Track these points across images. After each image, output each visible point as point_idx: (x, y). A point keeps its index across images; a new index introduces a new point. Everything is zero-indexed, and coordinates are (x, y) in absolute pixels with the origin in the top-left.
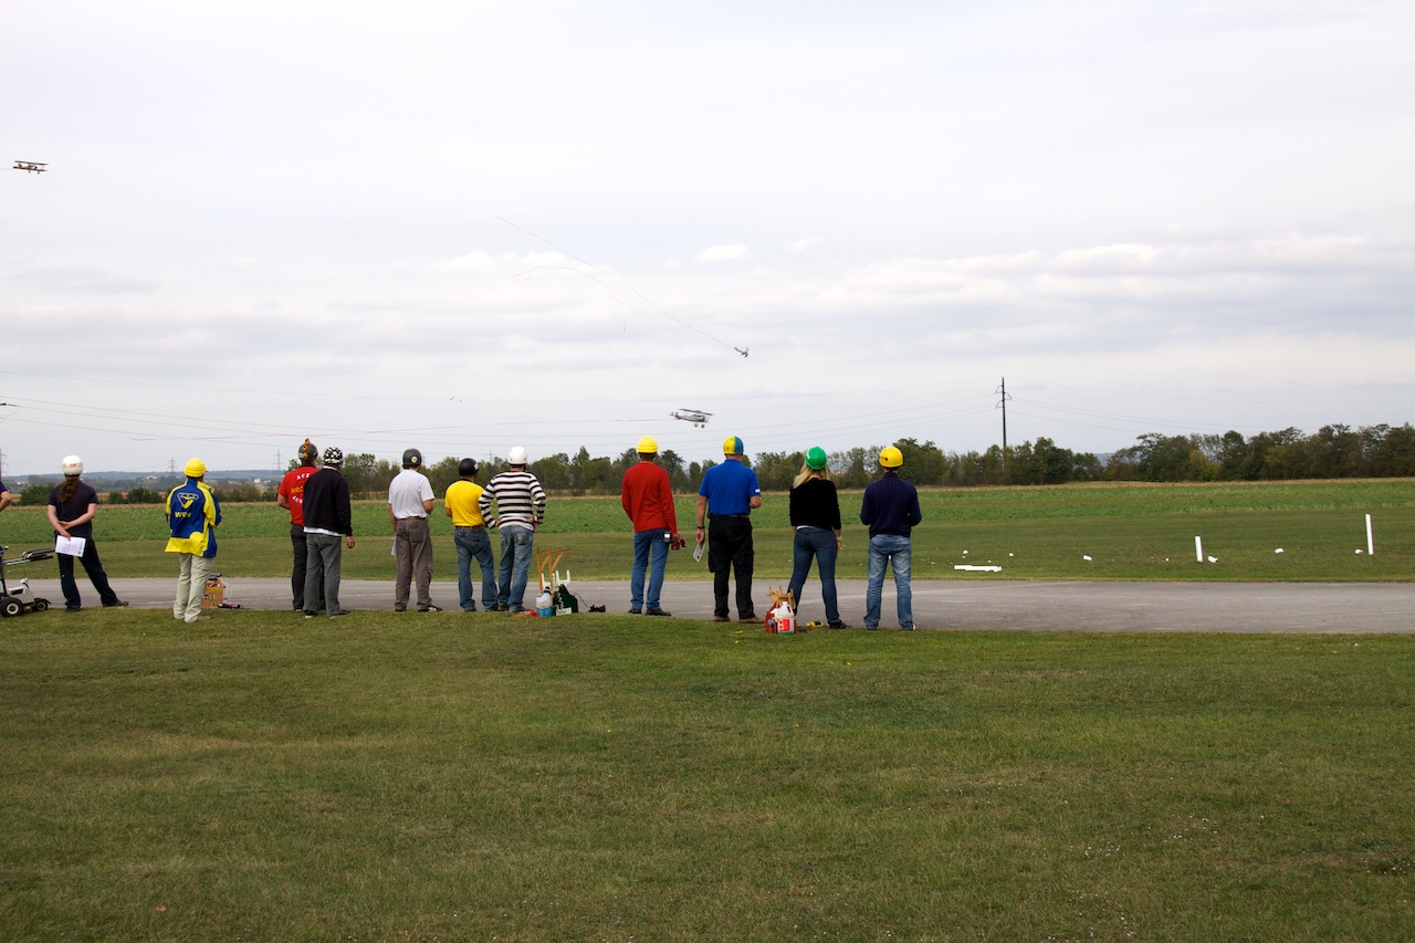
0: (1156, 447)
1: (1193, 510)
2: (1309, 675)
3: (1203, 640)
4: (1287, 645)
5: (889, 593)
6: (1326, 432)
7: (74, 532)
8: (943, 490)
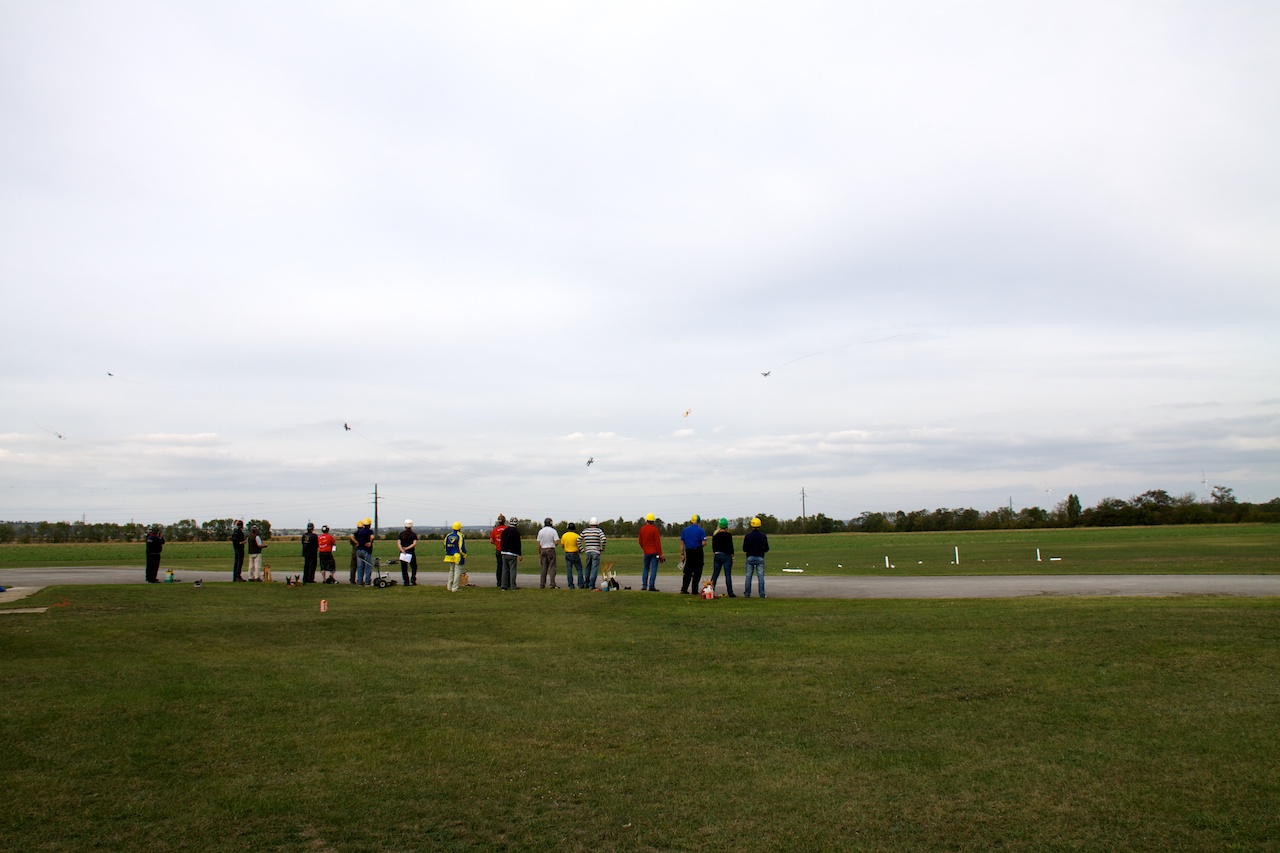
1: (884, 545)
2: (933, 616)
3: (889, 602)
4: (924, 603)
5: (755, 582)
6: (939, 511)
7: (407, 552)
8: (778, 536)
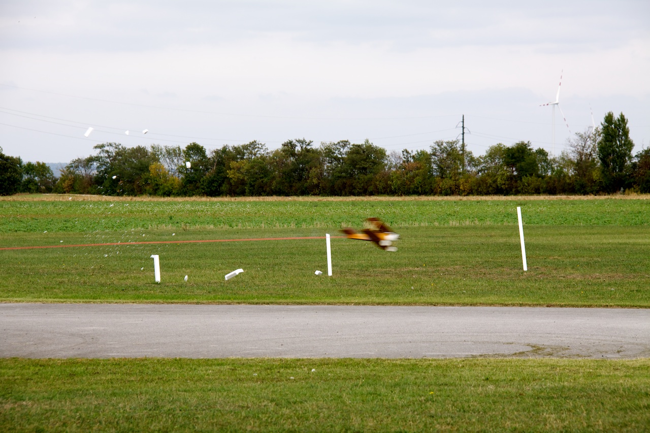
0: (115, 159)
2: (266, 403)
3: (159, 367)
4: (245, 371)
